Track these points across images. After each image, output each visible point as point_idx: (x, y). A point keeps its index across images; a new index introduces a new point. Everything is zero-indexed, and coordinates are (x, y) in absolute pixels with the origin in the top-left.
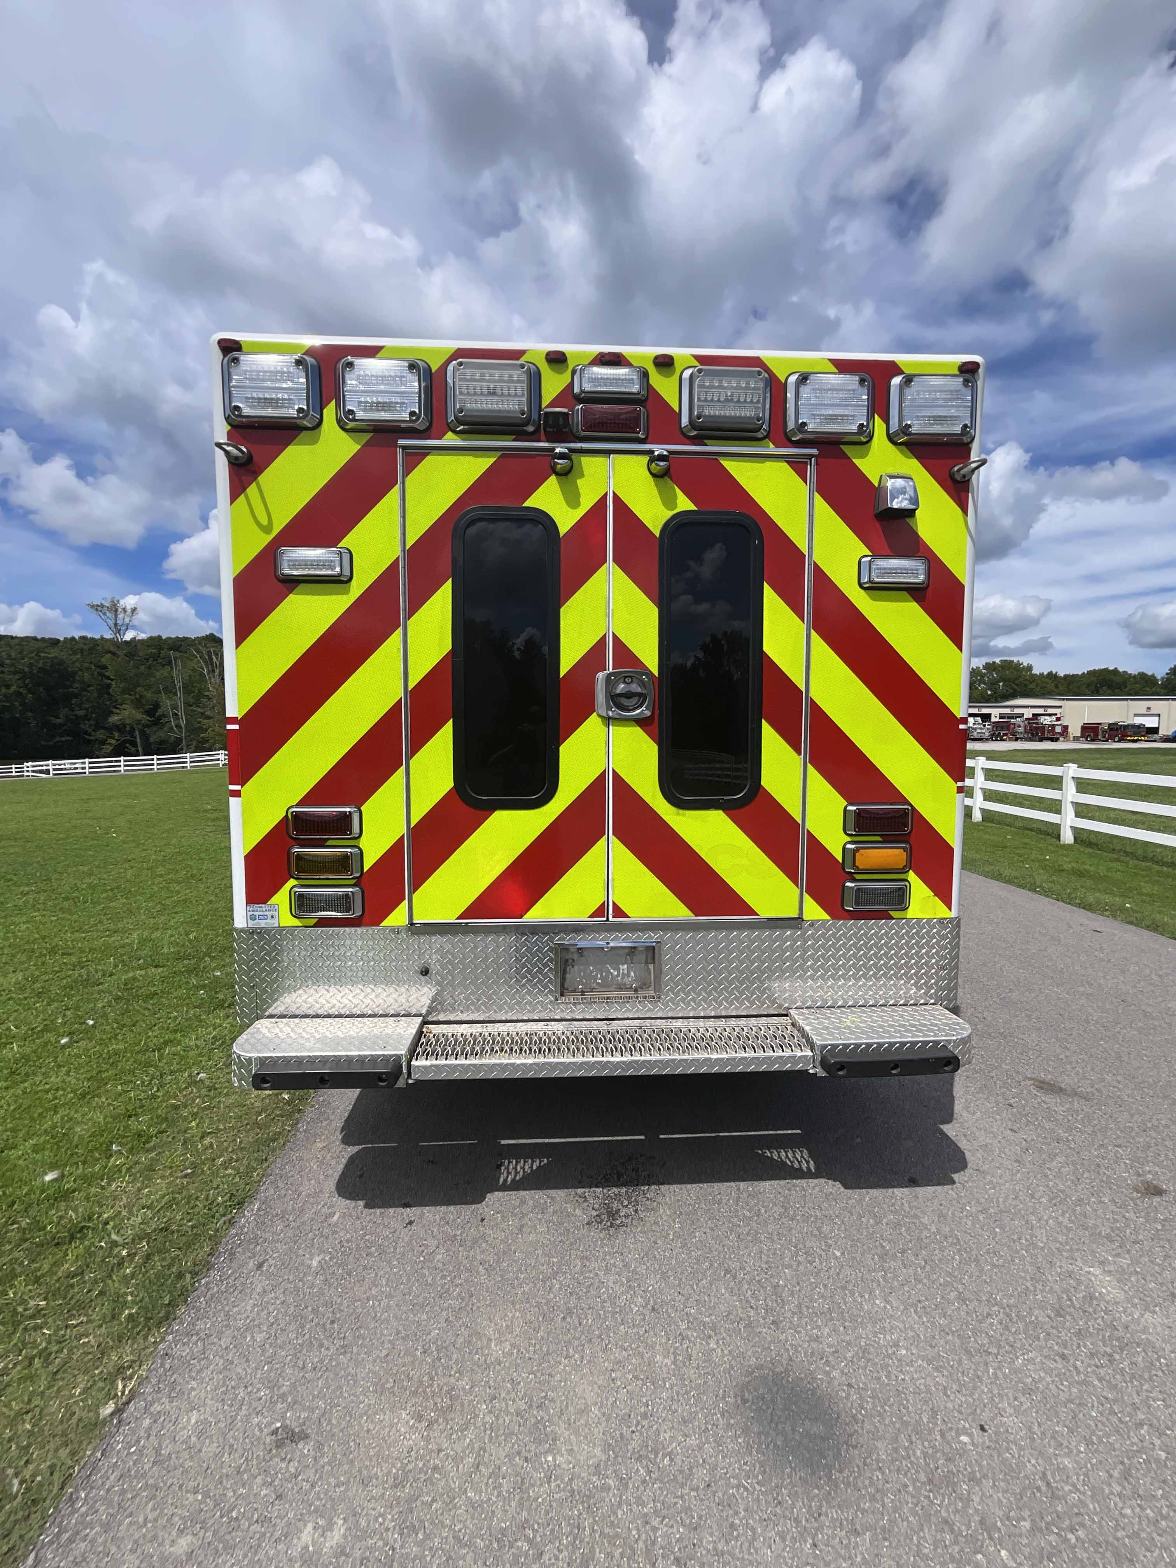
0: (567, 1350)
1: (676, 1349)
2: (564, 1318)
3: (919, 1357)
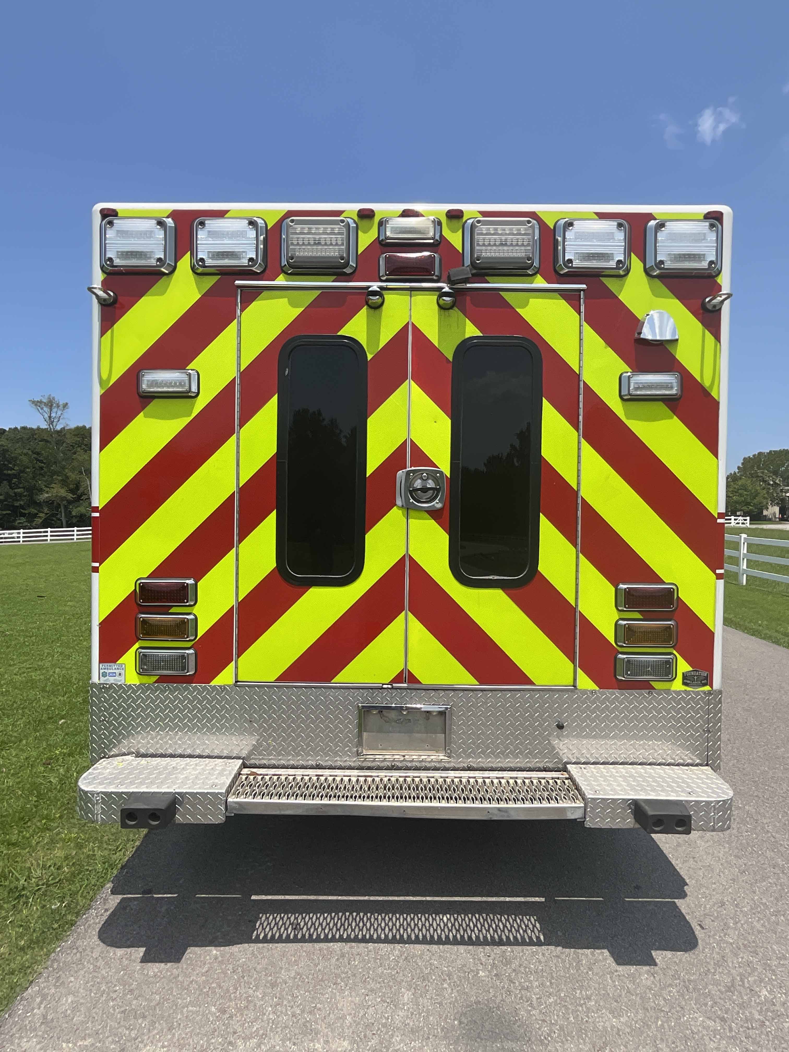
0: (337, 980)
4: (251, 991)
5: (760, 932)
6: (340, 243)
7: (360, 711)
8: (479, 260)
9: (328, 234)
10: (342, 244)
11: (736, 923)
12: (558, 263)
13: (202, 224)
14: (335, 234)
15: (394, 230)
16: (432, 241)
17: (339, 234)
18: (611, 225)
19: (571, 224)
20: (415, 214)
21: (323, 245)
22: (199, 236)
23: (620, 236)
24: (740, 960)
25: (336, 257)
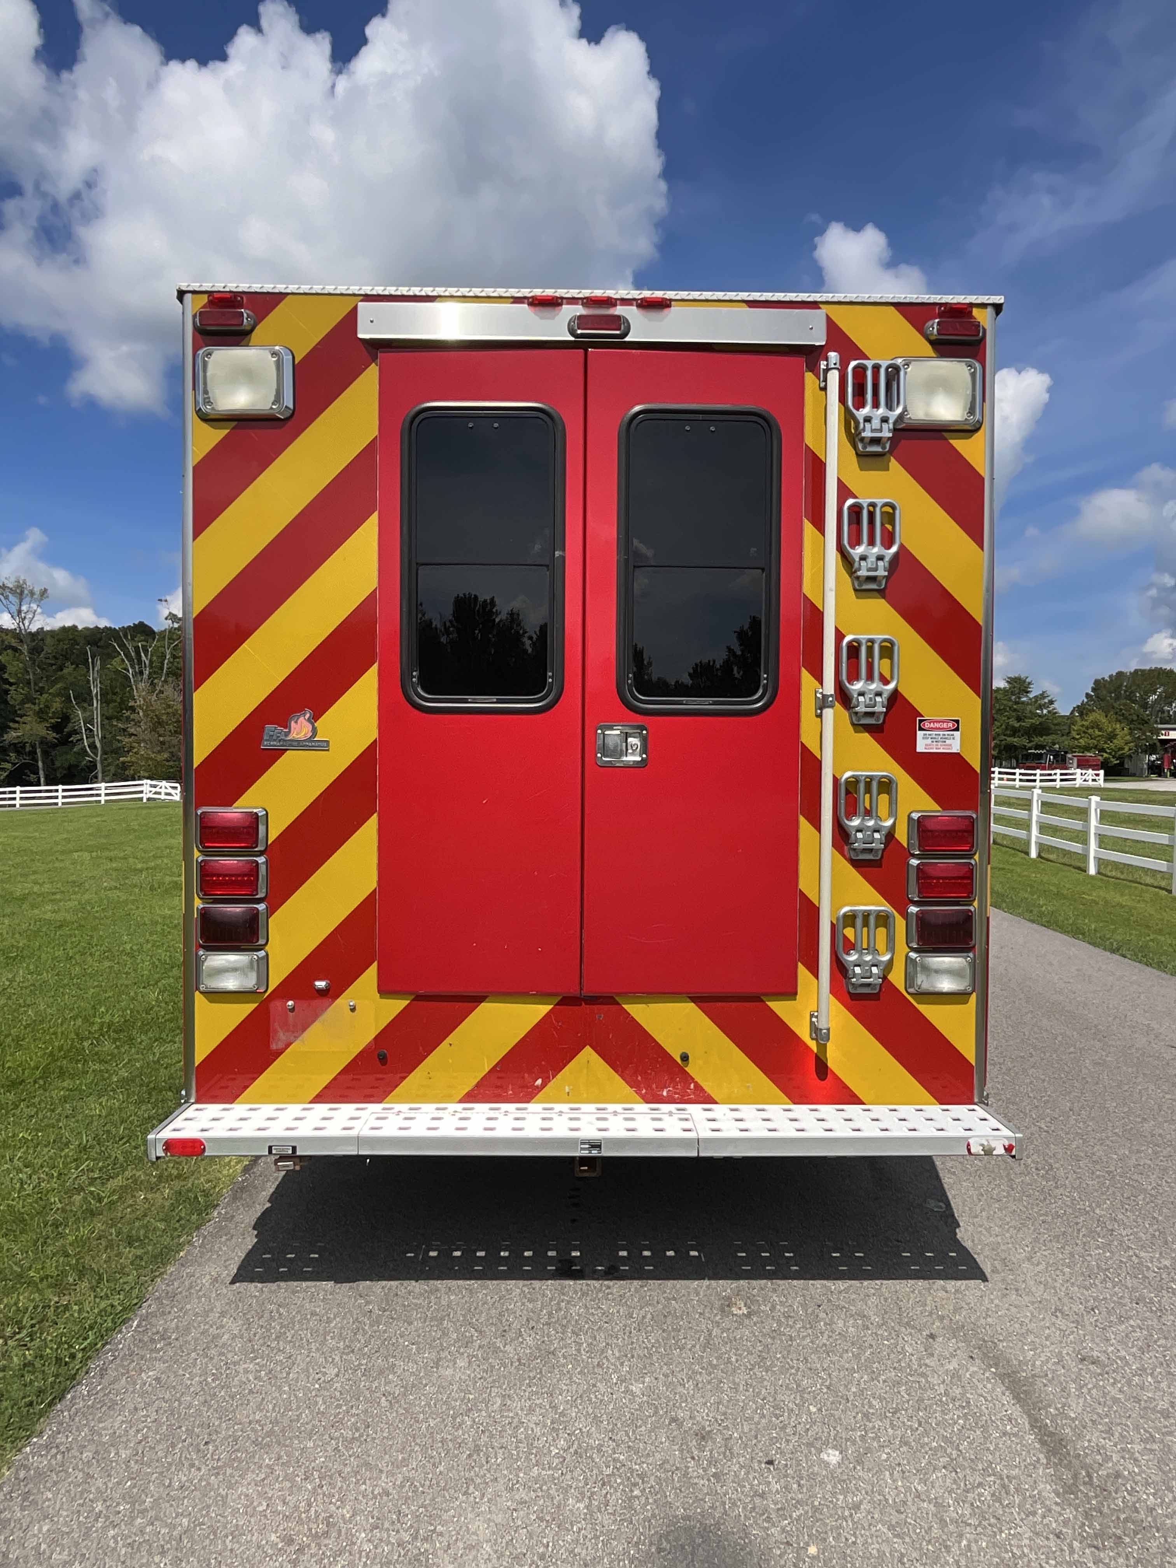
0: (468, 1487)
1: (593, 1494)
2: (470, 1456)
3: (881, 1521)
4: (332, 1508)
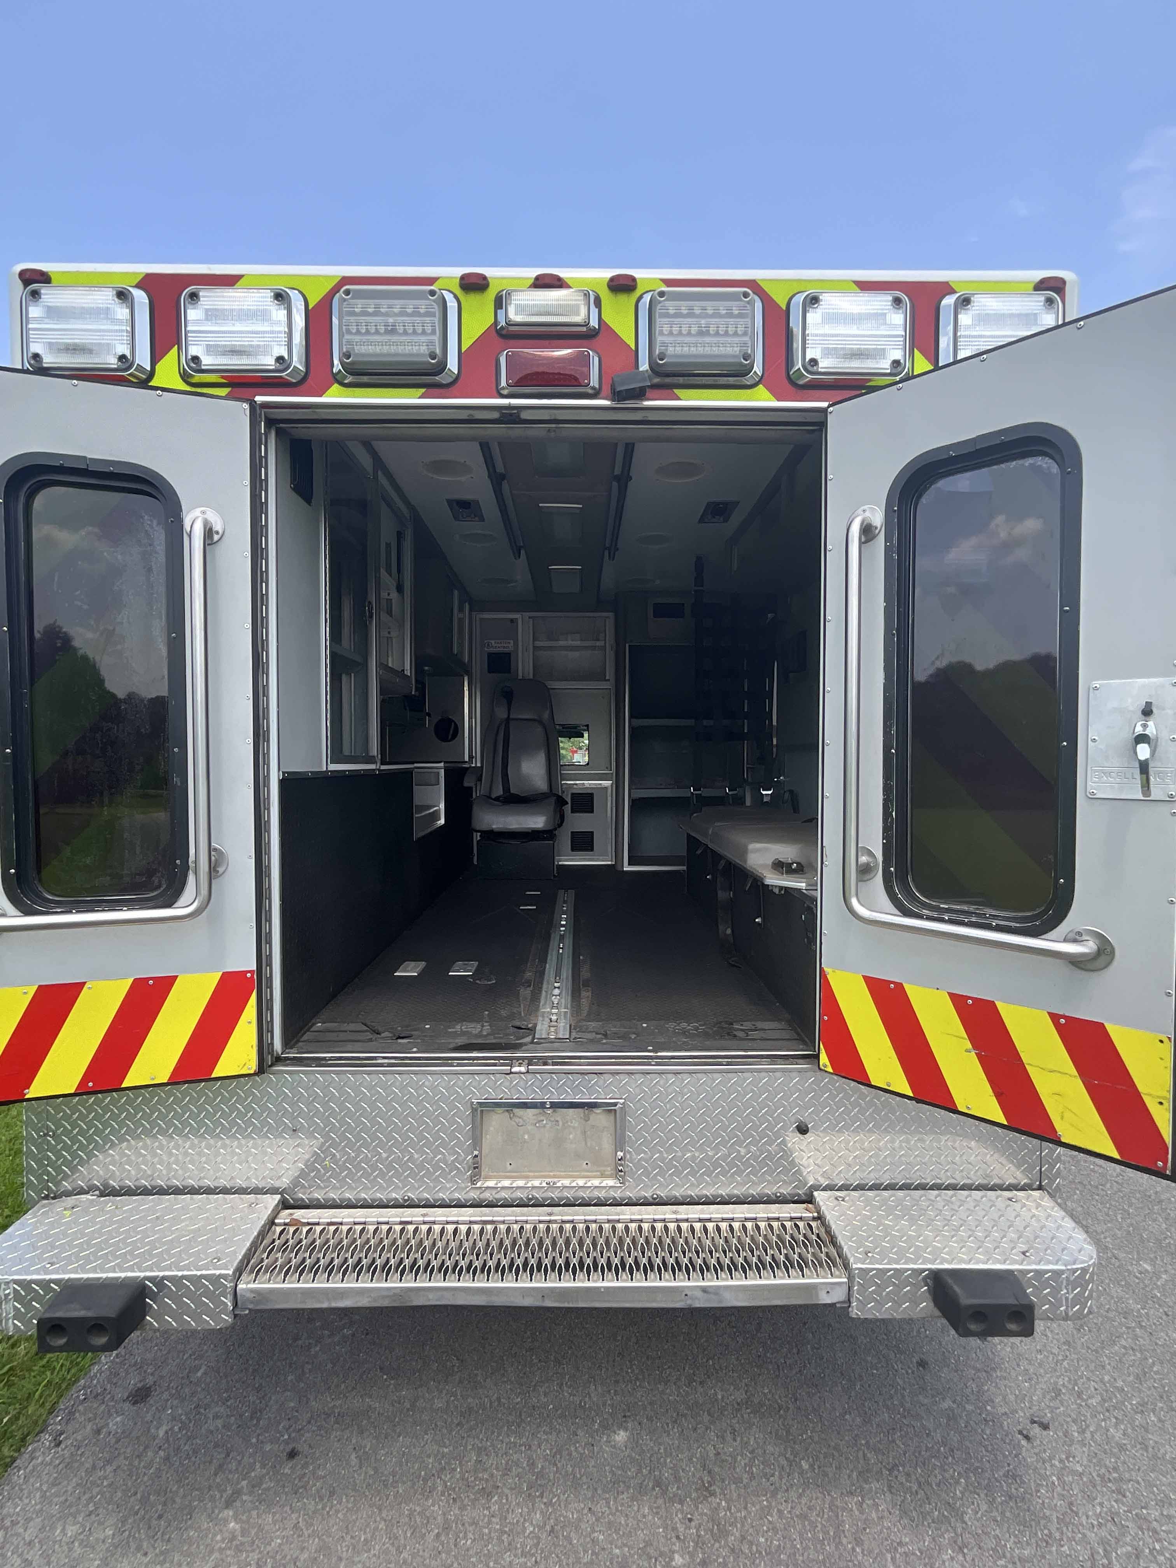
5: (1122, 1448)
6: (429, 329)
7: (474, 1110)
8: (661, 359)
9: (408, 315)
10: (433, 332)
11: (1082, 1432)
12: (793, 366)
13: (194, 296)
14: (419, 315)
15: (520, 309)
16: (584, 329)
17: (428, 314)
18: (882, 301)
19: (814, 300)
20: (556, 283)
21: (400, 334)
22: (189, 318)
23: (898, 319)
24: (1098, 1510)
25: (423, 355)
